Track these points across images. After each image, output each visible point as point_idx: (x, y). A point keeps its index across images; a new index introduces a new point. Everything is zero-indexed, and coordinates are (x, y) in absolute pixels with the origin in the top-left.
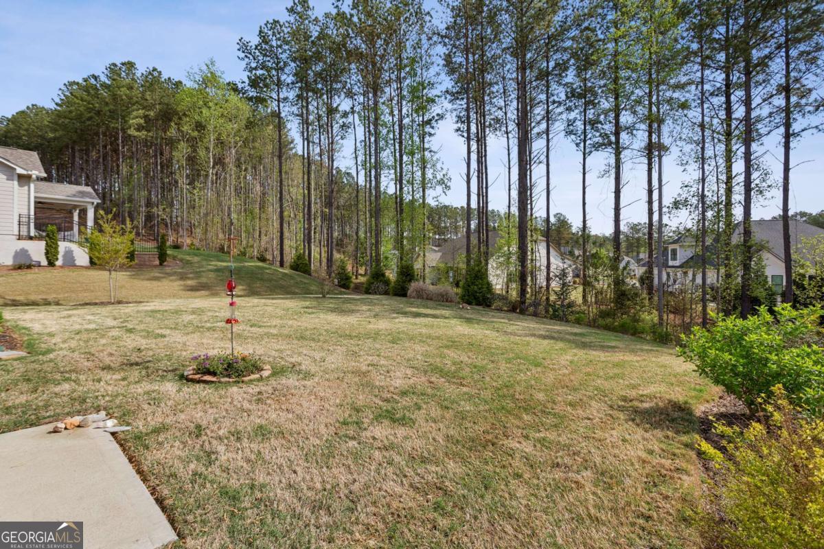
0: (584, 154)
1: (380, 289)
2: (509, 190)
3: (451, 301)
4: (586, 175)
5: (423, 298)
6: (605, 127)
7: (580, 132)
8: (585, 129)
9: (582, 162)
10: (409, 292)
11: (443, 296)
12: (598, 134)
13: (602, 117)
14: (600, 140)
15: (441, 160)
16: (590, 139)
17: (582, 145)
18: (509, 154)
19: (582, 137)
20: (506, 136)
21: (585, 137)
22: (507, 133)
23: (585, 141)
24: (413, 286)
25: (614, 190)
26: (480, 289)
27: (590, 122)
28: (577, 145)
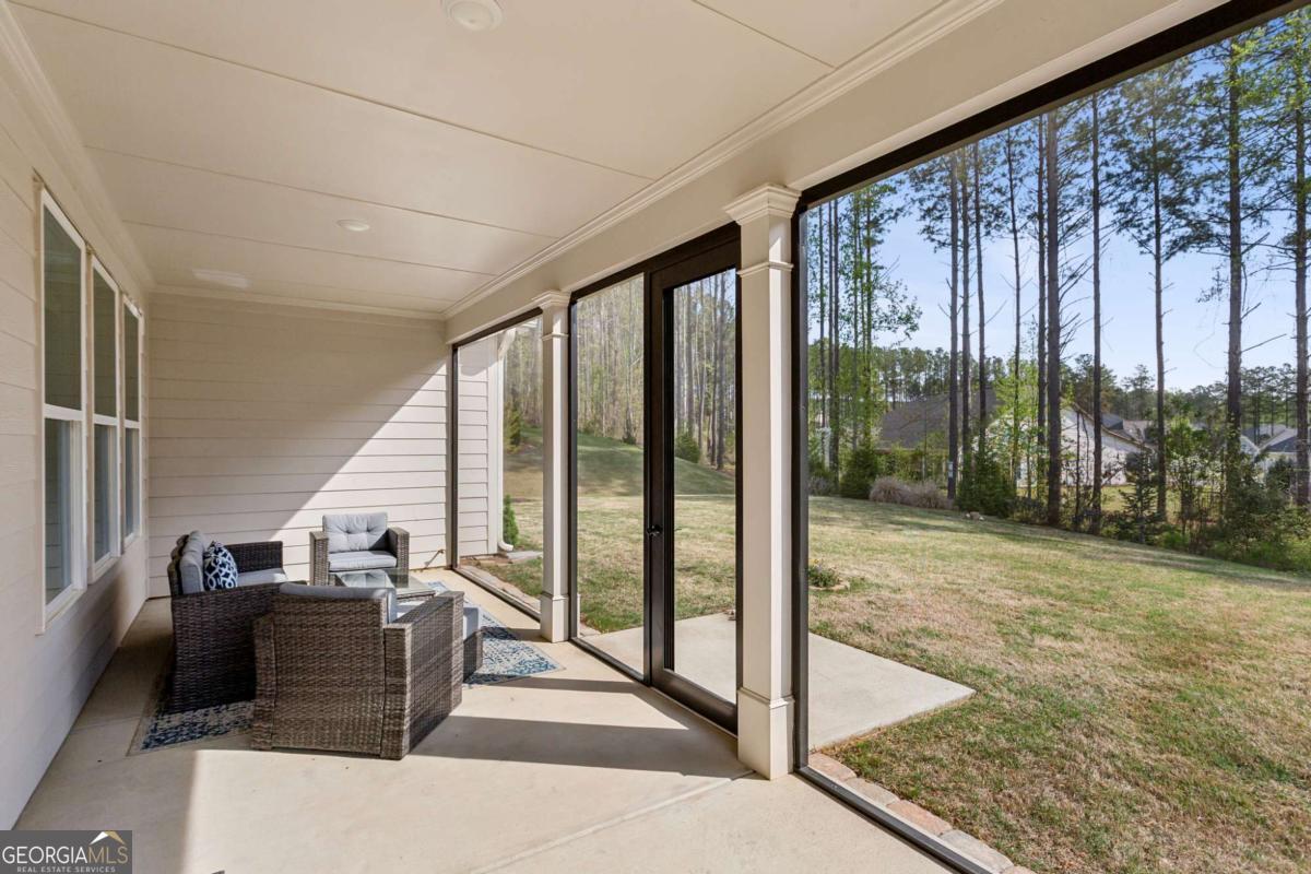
0: (1158, 258)
1: (821, 487)
2: (1018, 325)
3: (942, 508)
4: (1163, 294)
5: (896, 502)
6: (1196, 209)
7: (1146, 222)
8: (1157, 215)
9: (1154, 273)
10: (872, 492)
11: (929, 500)
12: (1183, 222)
13: (1189, 192)
14: (1188, 231)
15: (904, 283)
16: (1168, 231)
17: (1153, 243)
18: (1017, 266)
19: (1153, 229)
20: (1012, 236)
21: (1159, 227)
22: (1014, 231)
23: (1158, 236)
24: (878, 484)
25: (1228, 321)
26: (990, 489)
27: (1164, 202)
28: (1142, 243)
